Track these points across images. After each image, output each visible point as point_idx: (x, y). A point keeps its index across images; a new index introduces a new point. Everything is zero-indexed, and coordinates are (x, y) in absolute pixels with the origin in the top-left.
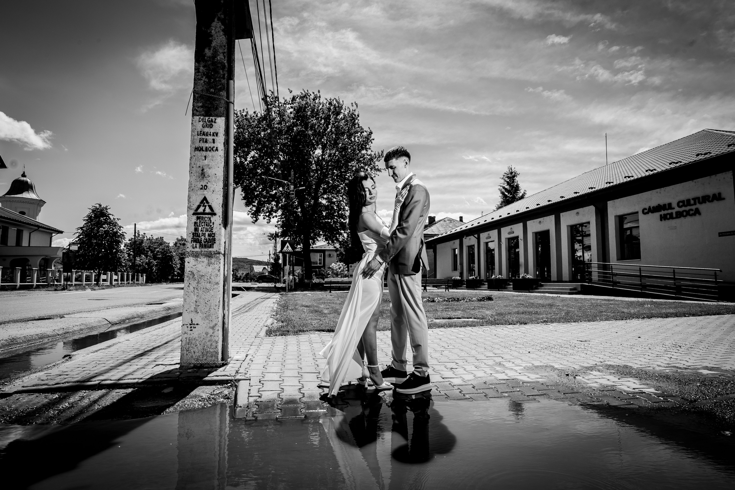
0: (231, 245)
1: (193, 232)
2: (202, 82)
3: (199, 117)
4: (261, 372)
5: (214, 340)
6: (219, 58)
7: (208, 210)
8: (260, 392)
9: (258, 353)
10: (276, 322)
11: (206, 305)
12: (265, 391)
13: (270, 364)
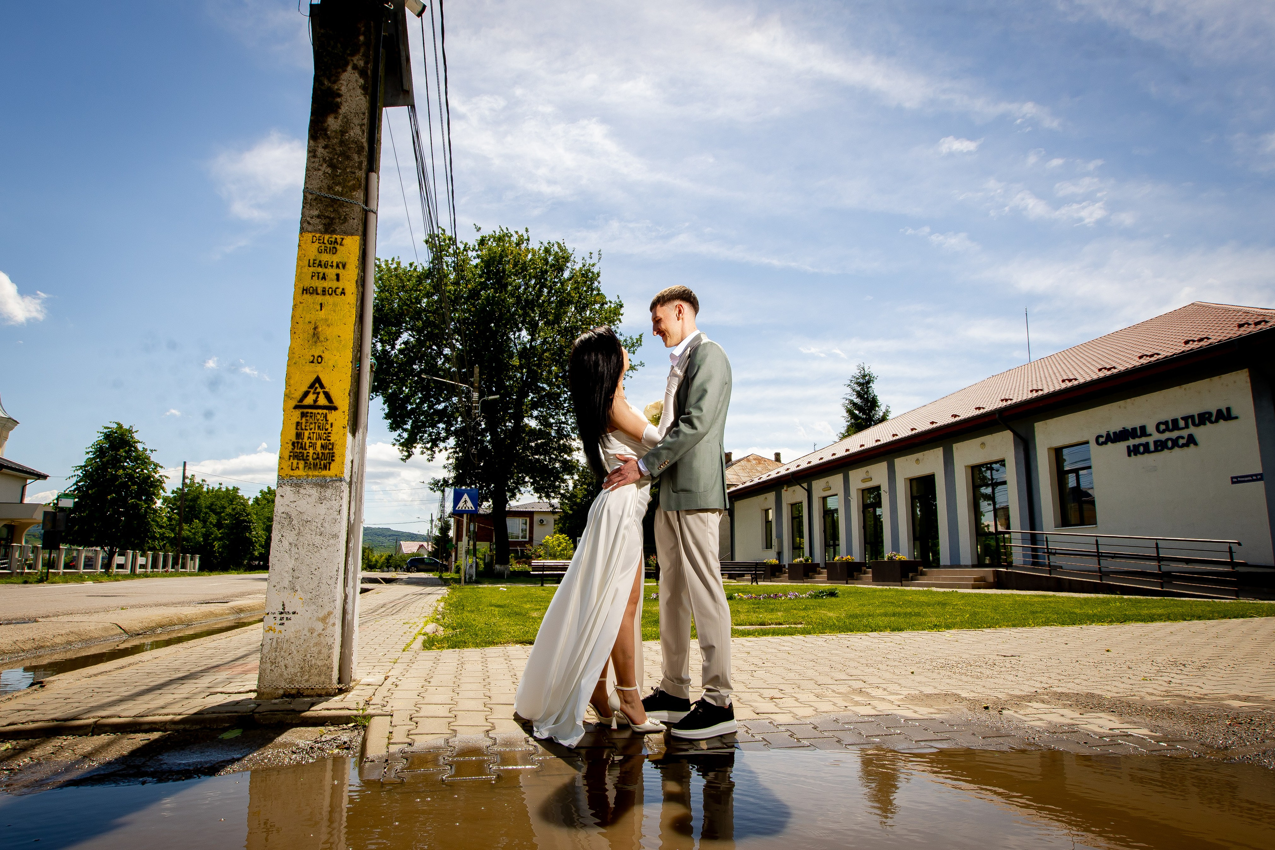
0: (363, 465)
1: (294, 439)
2: (321, 173)
3: (313, 234)
4: (413, 703)
5: (325, 643)
6: (352, 134)
7: (322, 401)
8: (410, 736)
9: (408, 675)
10: (442, 628)
11: (311, 576)
12: (420, 734)
13: (431, 689)
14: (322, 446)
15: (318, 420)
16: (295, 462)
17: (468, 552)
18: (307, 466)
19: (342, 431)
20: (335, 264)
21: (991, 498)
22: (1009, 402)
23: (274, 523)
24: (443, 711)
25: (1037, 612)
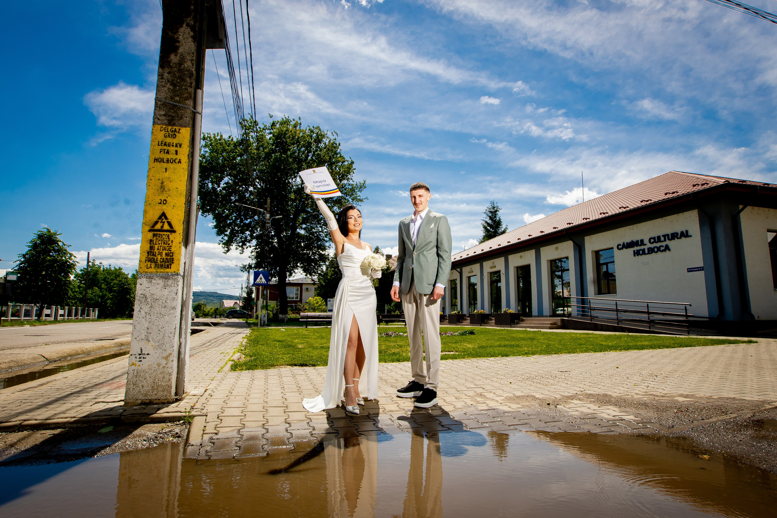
0: (191, 266)
1: (148, 250)
2: (166, 88)
3: (161, 126)
4: (220, 407)
5: (167, 372)
6: (186, 66)
8: (217, 429)
9: (219, 388)
10: (244, 356)
11: (159, 332)
12: (222, 427)
13: (232, 398)
14: (166, 254)
15: (163, 238)
16: (149, 264)
17: (262, 308)
18: (157, 266)
19: (178, 245)
20: (175, 144)
21: (560, 277)
22: (571, 225)
23: (136, 300)
24: (237, 412)
25: (582, 344)
